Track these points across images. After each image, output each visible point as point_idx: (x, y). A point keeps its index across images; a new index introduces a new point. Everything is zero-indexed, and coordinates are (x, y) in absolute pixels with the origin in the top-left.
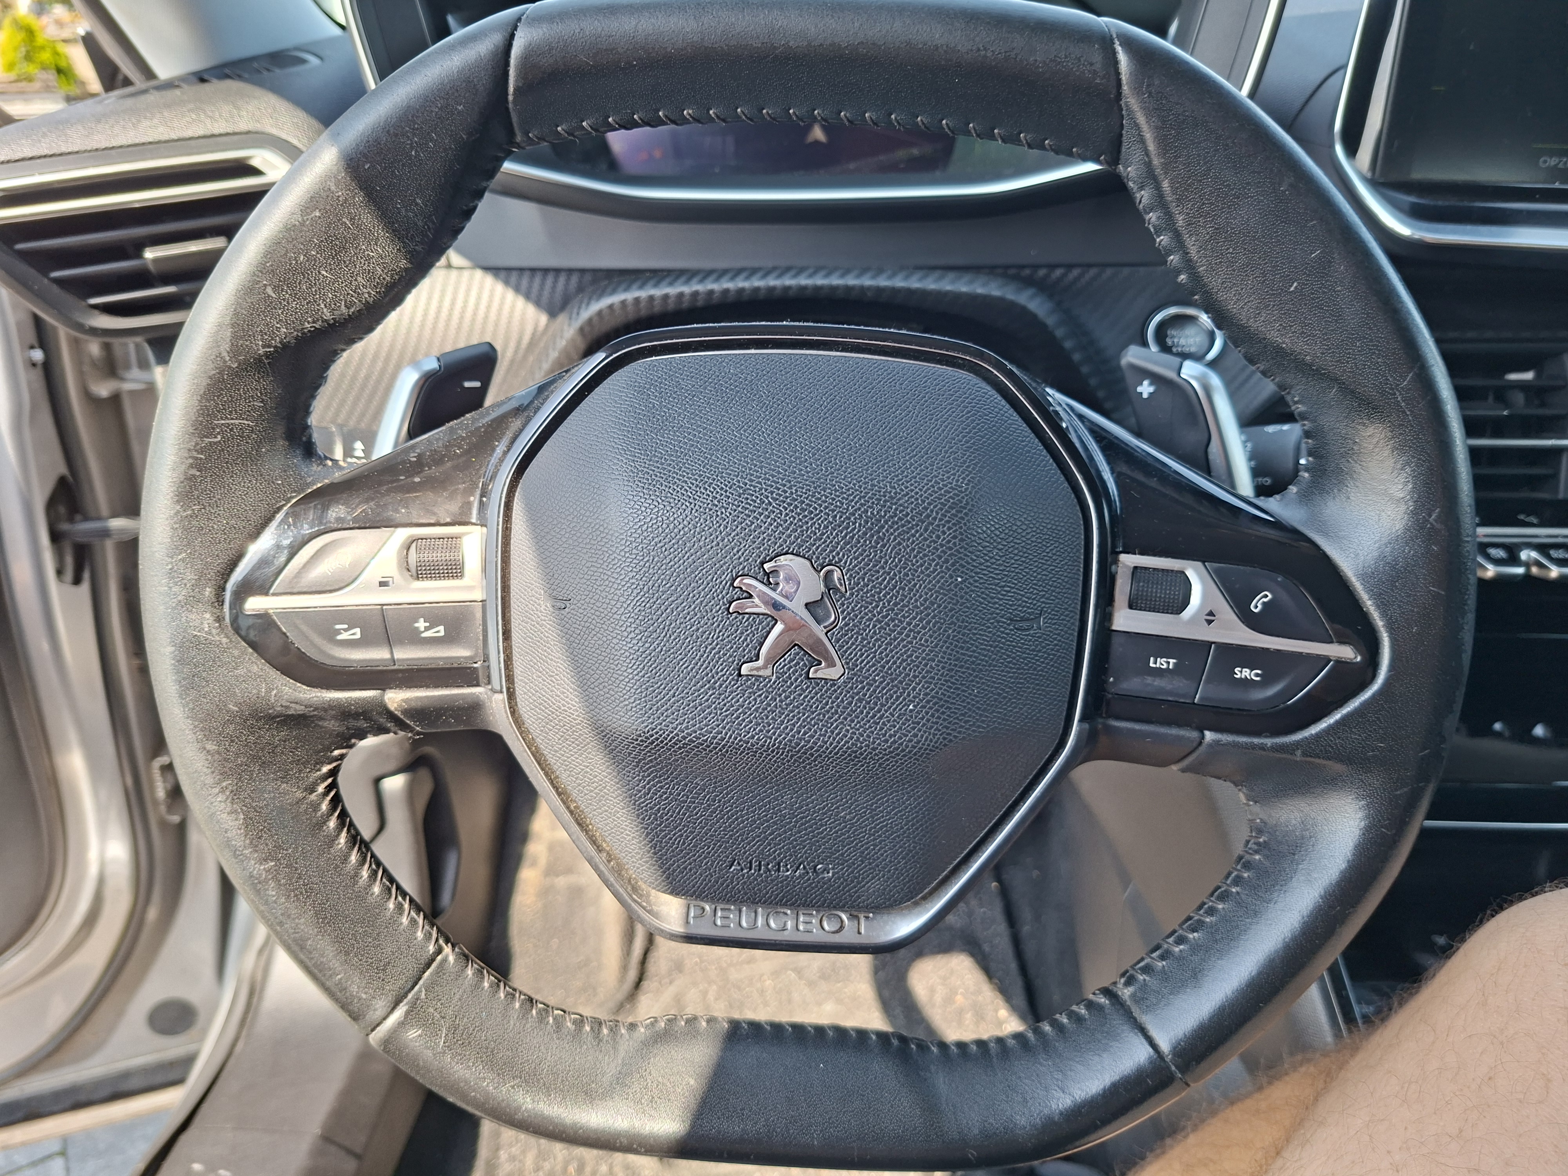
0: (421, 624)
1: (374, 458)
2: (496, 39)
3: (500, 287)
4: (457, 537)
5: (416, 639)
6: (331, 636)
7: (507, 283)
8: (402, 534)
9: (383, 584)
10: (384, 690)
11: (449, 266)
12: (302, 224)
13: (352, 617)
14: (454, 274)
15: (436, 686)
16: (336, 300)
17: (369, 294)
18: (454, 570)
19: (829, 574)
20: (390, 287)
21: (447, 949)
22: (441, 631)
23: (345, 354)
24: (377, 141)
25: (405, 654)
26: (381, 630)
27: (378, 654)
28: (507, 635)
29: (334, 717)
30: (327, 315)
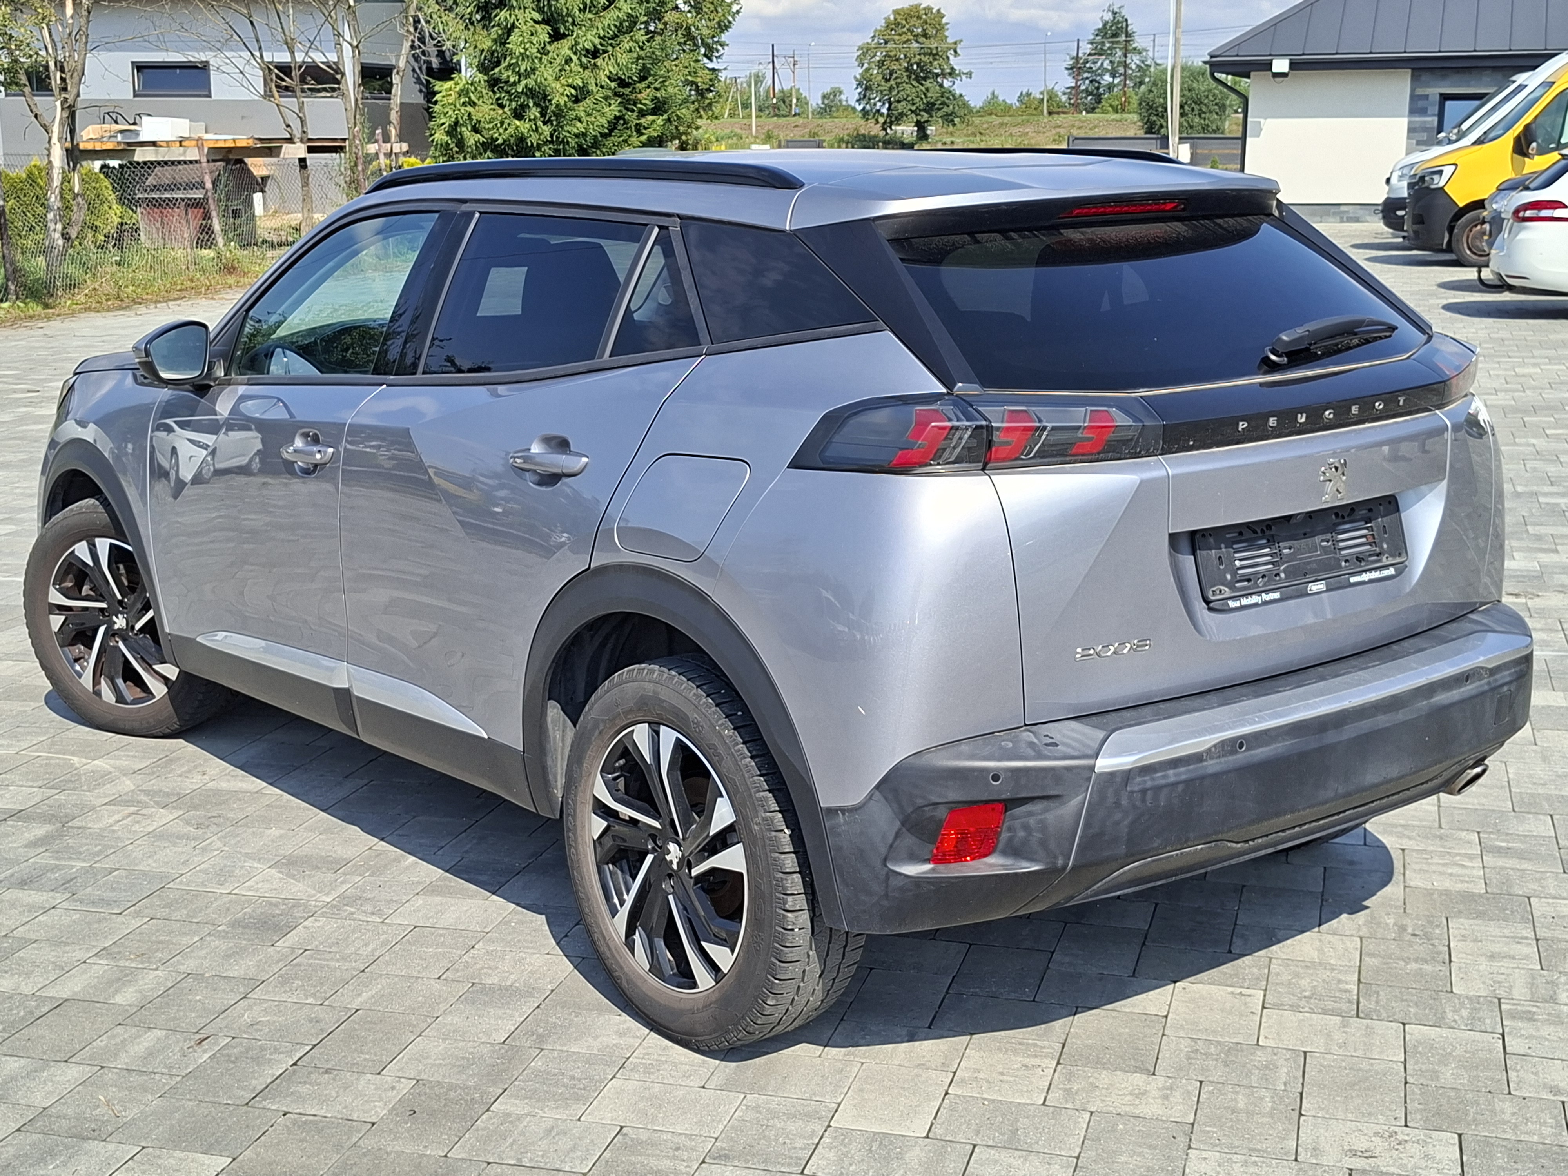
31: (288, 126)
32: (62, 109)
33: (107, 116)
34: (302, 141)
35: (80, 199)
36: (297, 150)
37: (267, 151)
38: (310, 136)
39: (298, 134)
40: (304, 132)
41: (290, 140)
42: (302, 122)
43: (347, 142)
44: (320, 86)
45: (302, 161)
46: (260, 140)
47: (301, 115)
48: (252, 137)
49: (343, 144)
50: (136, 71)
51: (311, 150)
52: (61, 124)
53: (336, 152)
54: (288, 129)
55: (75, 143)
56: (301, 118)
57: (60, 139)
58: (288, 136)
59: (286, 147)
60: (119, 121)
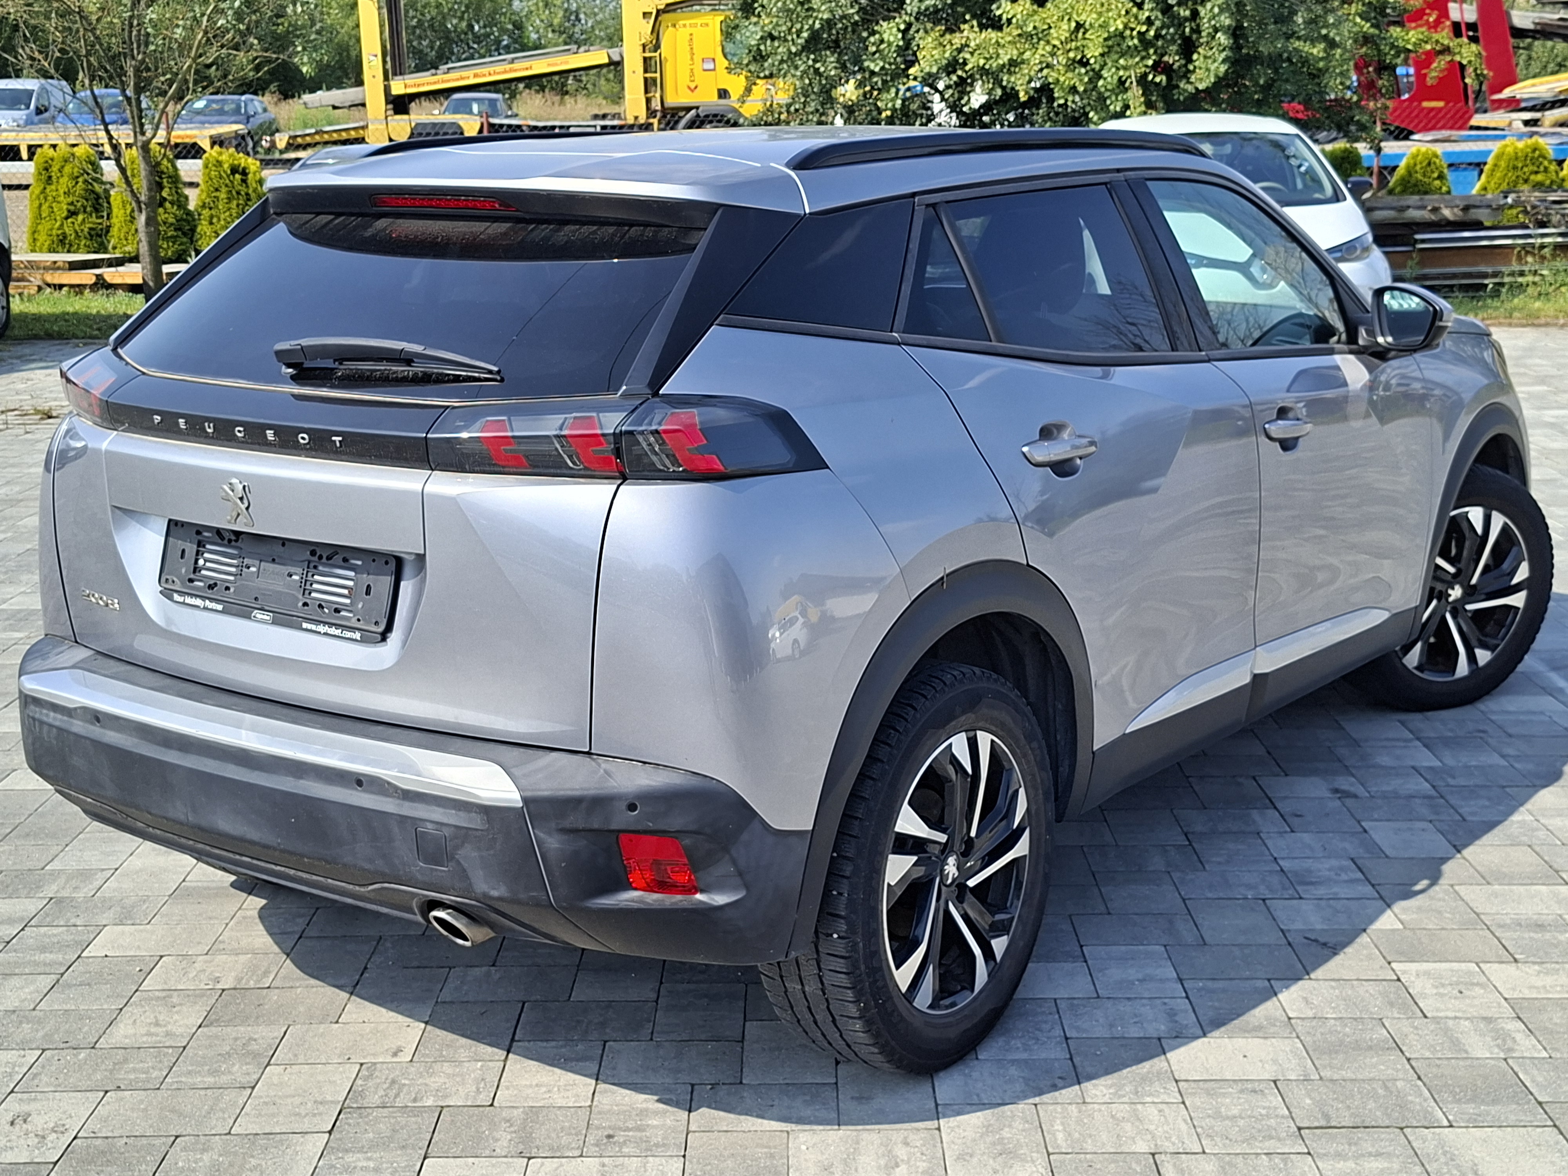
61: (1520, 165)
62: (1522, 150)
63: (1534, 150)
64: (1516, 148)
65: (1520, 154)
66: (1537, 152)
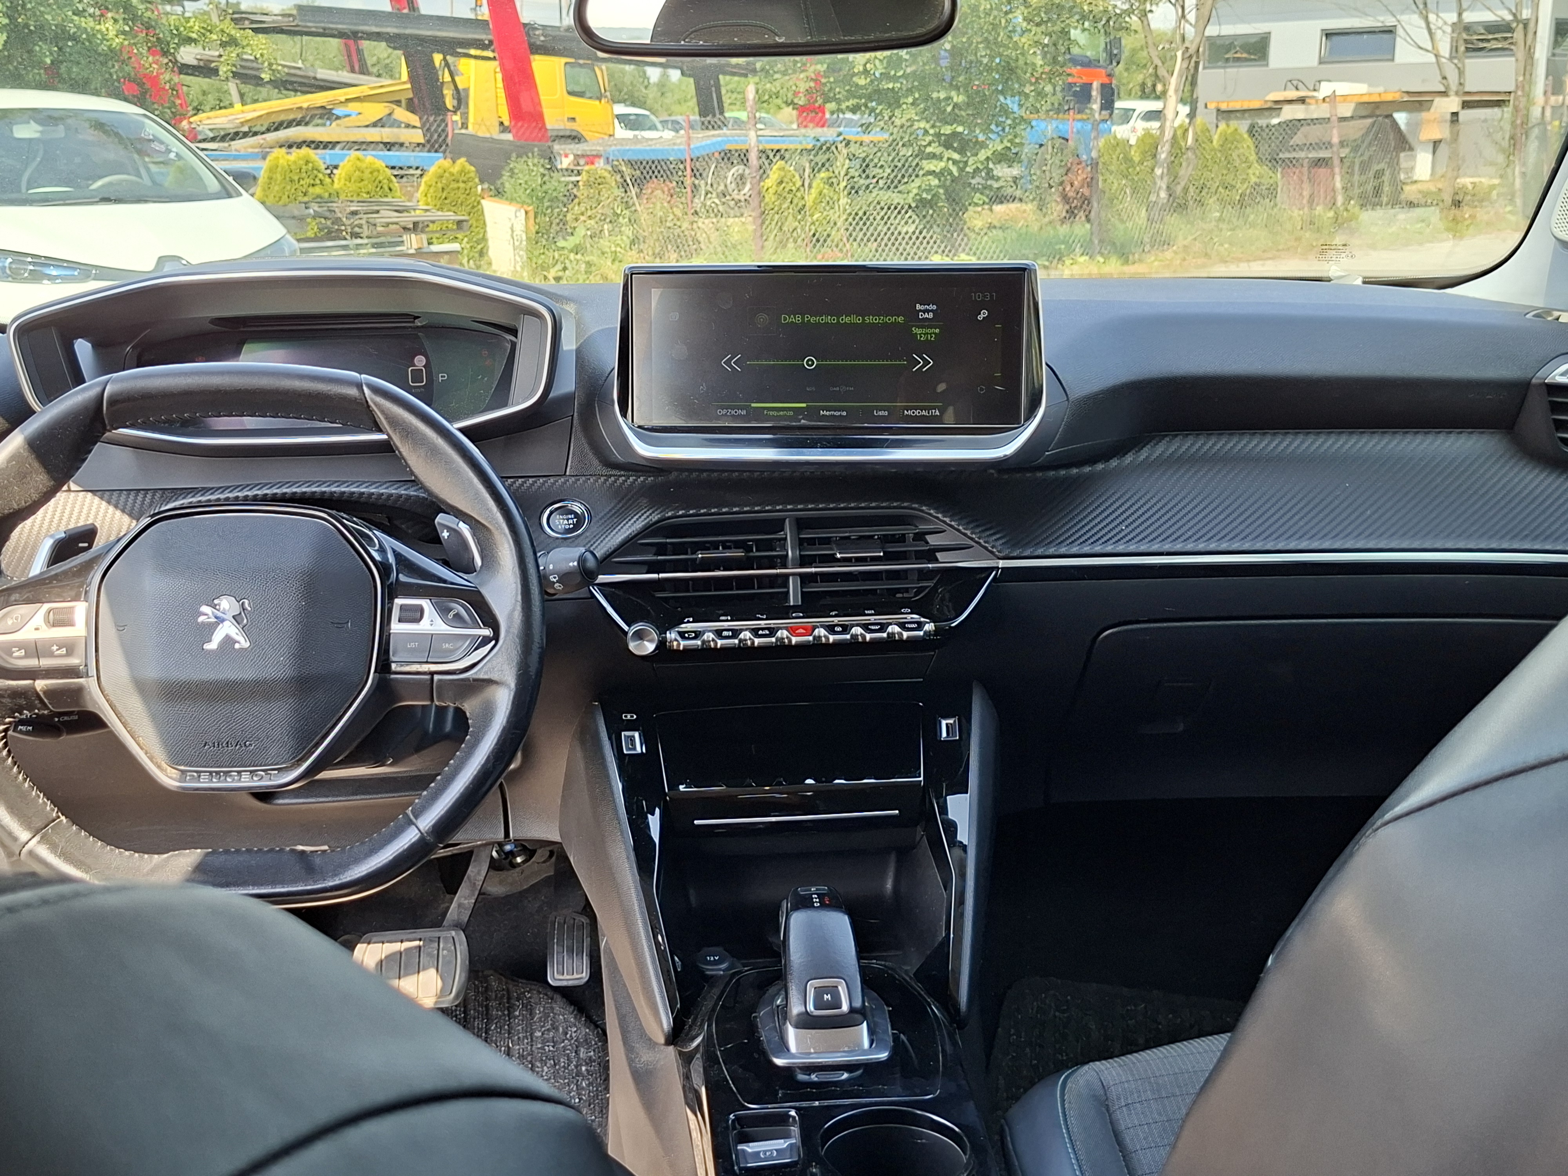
0: (55, 648)
1: (31, 575)
2: (98, 389)
3: (97, 500)
4: (73, 608)
5: (51, 655)
6: (10, 654)
7: (102, 498)
8: (47, 606)
9: (37, 629)
10: (34, 680)
11: (69, 490)
12: (7, 467)
13: (20, 645)
14: (73, 494)
15: (62, 678)
16: (20, 500)
17: (35, 496)
18: (69, 623)
19: (243, 604)
20: (45, 493)
21: (63, 818)
22: (63, 651)
23: (20, 526)
24: (43, 433)
25: (46, 663)
26: (35, 650)
27: (32, 663)
28: (97, 650)
29: (9, 696)
30: (16, 507)
31: (1445, 78)
32: (1183, 60)
33: (1289, 83)
34: (1457, 93)
35: (1190, 154)
36: (1452, 104)
37: (1417, 105)
38: (1467, 89)
39: (1454, 87)
40: (1461, 84)
41: (1444, 94)
42: (1460, 74)
43: (1512, 94)
44: (1490, 37)
45: (1455, 114)
46: (1408, 93)
47: (1460, 65)
48: (1399, 91)
49: (1507, 98)
50: (1324, 38)
51: (1466, 105)
52: (1180, 75)
53: (1500, 106)
54: (1444, 81)
55: (1195, 96)
56: (1459, 69)
57: (1176, 91)
58: (1443, 89)
59: (1438, 101)
60: (1299, 87)
61: (296, 178)
62: (295, 162)
63: (307, 162)
64: (288, 161)
65: (293, 167)
66: (310, 165)
